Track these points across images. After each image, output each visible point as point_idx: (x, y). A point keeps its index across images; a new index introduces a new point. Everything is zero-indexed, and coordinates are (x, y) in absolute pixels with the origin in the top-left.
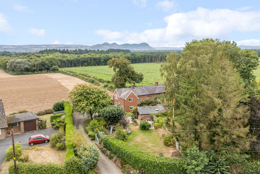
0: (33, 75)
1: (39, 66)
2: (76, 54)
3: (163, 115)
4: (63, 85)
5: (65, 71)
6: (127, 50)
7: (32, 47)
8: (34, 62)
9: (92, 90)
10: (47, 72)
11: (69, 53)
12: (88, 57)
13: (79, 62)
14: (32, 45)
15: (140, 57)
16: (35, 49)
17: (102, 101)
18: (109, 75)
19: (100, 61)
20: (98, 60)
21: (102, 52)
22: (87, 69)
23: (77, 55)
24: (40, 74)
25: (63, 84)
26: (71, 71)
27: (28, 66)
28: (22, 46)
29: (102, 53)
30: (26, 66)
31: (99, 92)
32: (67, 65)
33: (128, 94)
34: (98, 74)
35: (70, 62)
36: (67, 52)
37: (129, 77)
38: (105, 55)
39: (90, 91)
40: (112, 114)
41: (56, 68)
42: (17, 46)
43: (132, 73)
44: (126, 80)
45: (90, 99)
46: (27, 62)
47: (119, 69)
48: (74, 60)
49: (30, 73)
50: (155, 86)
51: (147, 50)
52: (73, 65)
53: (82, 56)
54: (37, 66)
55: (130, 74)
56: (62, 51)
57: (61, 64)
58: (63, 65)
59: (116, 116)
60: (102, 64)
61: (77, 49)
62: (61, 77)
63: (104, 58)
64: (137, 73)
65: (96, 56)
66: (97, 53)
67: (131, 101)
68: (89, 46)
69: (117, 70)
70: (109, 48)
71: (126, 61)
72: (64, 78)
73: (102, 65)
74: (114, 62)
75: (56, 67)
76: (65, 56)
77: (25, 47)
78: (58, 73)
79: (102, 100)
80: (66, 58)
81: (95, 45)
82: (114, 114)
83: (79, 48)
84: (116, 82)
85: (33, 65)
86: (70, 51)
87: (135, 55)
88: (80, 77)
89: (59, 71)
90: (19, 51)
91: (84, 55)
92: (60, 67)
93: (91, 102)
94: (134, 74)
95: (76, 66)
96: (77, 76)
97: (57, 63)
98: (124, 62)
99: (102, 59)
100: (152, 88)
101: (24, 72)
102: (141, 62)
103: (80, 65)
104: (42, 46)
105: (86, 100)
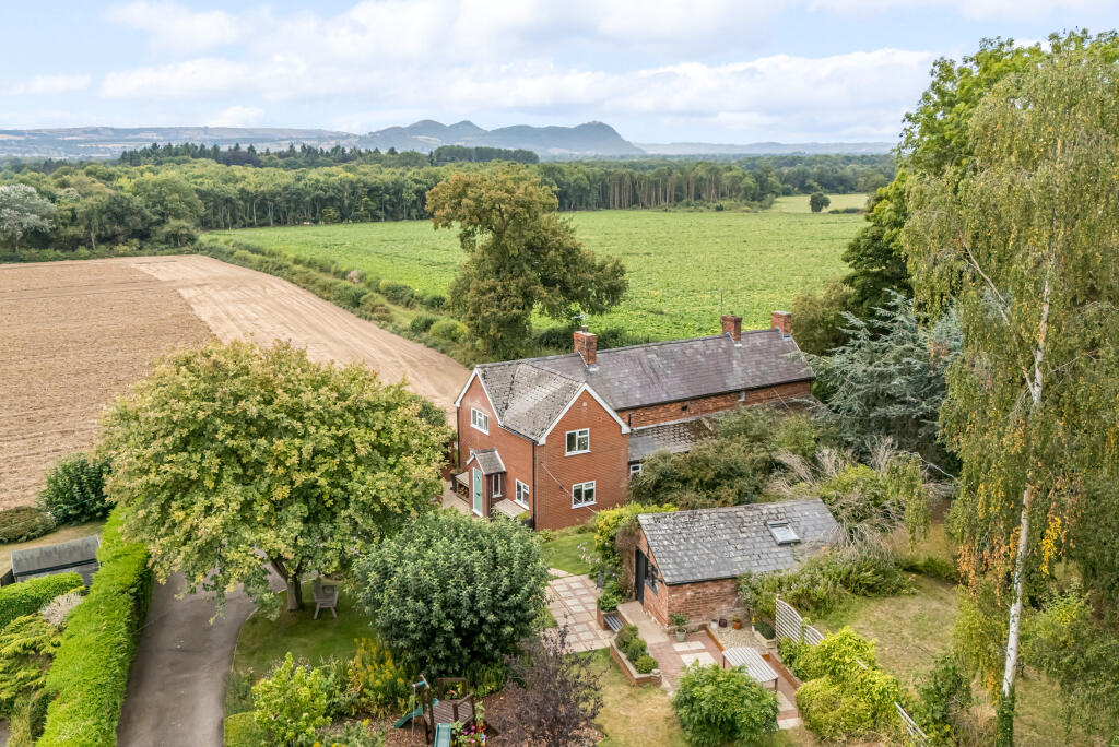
0: (67, 262)
1: (95, 222)
2: (291, 166)
3: (845, 583)
4: (204, 318)
5: (227, 243)
6: (521, 151)
7: (96, 137)
8: (77, 200)
9: (286, 397)
10: (140, 249)
11: (257, 163)
12: (341, 180)
13: (297, 202)
14: (96, 131)
15: (585, 183)
16: (110, 146)
17: (369, 478)
18: (439, 264)
19: (401, 200)
20: (388, 197)
21: (411, 159)
22: (337, 237)
23: (293, 172)
24: (103, 257)
25: (203, 312)
26: (256, 244)
27: (43, 218)
28: (51, 131)
29: (412, 163)
30: (32, 219)
31: (349, 409)
32: (242, 218)
33: (556, 400)
34: (387, 263)
35: (257, 200)
36: (250, 159)
37: (548, 282)
38: (421, 171)
39: (269, 402)
40: (444, 606)
41: (184, 232)
42: (32, 133)
43: (563, 256)
44: (528, 298)
45: (269, 469)
46: (38, 200)
47: (489, 235)
48: (274, 195)
49: (50, 252)
50: (724, 344)
51: (610, 154)
52: (270, 215)
53: (314, 174)
54: (86, 222)
55: (554, 262)
56: (225, 153)
57: (215, 214)
58: (225, 217)
59: (482, 621)
60: (409, 215)
61: (298, 148)
62: (205, 275)
63: (416, 186)
64: (594, 260)
65: (381, 177)
66: (388, 163)
67: (576, 452)
68: (355, 136)
69: (483, 238)
70: (440, 145)
71: (531, 188)
72: (216, 279)
73: (409, 217)
74: (463, 194)
75: (184, 227)
76: (235, 176)
77: (66, 138)
78: (193, 256)
79: (374, 466)
80: (240, 186)
81: (378, 132)
82: (466, 602)
83: (308, 143)
84: (477, 311)
85: (69, 213)
86: (262, 153)
87: (561, 171)
88: (294, 274)
89: (201, 244)
90: (36, 155)
91: (327, 169)
92: (206, 224)
93: (282, 492)
94: (574, 262)
95: (286, 223)
96: (280, 268)
97: (189, 204)
98: (519, 193)
99: (410, 191)
100: (704, 354)
101: (20, 247)
102: (587, 204)
103: (305, 220)
104: (143, 136)
105: (237, 478)
